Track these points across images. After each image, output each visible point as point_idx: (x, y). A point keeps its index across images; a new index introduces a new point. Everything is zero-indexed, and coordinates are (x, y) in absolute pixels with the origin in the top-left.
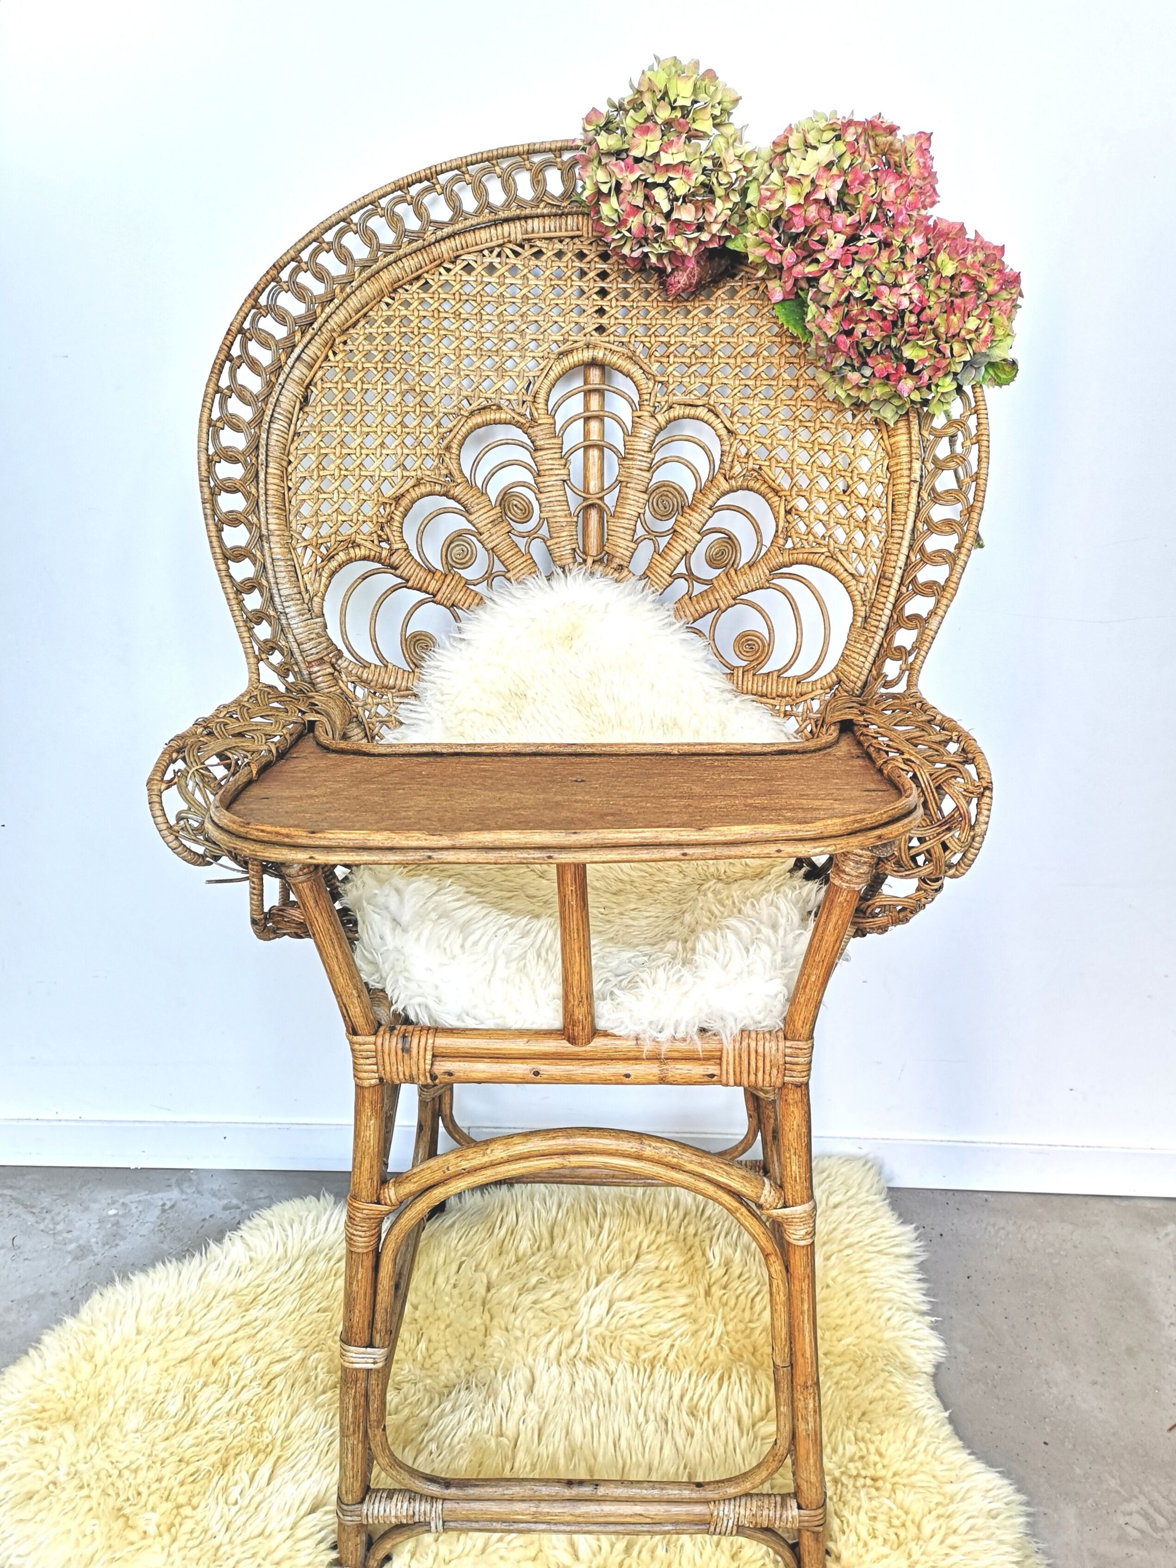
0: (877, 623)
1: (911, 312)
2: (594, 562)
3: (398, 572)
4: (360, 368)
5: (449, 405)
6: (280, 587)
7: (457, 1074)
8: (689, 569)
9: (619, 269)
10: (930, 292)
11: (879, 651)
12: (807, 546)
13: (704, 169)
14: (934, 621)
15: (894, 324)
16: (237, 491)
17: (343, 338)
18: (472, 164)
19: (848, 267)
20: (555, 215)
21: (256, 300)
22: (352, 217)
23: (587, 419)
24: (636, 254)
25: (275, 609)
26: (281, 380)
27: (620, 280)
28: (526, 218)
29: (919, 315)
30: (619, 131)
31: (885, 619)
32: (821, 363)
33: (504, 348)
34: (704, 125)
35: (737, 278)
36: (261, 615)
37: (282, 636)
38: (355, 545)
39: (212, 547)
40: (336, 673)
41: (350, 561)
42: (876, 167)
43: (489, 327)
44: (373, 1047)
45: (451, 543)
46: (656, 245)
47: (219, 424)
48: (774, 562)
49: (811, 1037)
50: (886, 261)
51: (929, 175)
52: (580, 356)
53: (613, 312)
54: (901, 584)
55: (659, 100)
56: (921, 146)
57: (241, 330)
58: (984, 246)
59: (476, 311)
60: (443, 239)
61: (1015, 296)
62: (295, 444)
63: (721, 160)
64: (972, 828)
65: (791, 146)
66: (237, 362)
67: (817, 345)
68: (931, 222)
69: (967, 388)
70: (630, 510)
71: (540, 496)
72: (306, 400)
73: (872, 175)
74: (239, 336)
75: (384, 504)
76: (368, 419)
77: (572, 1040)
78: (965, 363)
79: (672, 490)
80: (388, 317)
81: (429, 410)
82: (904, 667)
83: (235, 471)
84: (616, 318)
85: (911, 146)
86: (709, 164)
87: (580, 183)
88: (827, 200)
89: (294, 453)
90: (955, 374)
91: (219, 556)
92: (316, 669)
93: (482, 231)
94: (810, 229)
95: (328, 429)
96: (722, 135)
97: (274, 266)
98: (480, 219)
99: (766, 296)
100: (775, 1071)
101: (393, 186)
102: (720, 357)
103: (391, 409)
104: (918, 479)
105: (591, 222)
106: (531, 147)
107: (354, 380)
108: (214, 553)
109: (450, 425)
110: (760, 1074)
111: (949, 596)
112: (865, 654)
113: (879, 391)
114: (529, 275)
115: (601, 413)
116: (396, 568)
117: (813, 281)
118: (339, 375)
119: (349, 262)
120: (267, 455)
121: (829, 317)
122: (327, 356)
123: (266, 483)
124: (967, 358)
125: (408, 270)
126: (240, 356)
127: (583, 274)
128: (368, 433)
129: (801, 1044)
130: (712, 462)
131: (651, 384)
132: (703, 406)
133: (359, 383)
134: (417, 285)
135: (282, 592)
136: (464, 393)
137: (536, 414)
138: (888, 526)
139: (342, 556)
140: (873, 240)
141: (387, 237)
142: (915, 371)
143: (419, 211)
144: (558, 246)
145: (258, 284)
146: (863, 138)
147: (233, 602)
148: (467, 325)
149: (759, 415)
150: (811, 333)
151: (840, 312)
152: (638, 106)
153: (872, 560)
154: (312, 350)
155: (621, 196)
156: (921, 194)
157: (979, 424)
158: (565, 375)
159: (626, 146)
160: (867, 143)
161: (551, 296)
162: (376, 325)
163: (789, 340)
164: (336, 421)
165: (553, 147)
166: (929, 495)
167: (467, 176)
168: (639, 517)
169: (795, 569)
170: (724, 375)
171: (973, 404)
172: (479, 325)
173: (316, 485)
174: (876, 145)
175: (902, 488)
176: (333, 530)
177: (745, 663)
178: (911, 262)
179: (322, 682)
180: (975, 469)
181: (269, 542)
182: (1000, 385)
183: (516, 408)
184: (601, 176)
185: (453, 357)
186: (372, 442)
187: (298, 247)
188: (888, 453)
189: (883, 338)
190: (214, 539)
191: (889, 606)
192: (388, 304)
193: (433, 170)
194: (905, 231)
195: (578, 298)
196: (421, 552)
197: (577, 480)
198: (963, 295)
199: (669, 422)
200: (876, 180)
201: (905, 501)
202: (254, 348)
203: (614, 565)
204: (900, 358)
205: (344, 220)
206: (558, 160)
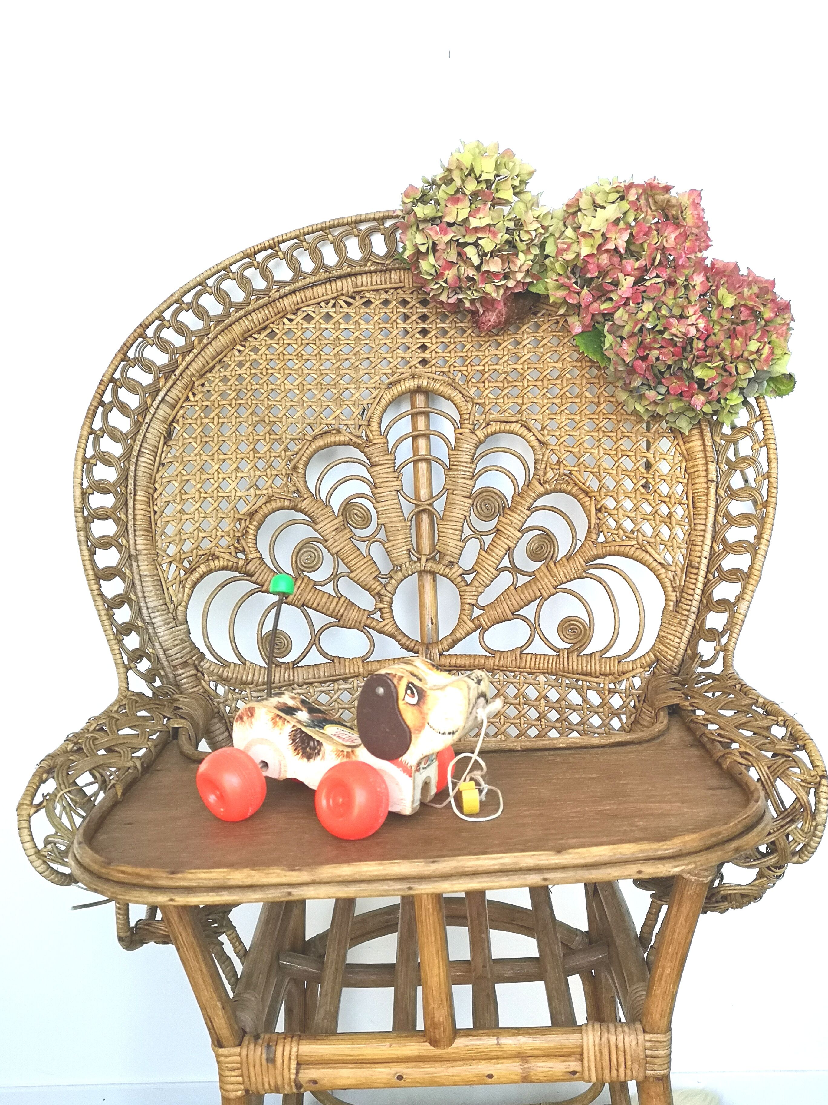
0: (688, 607)
1: (698, 339)
2: (427, 560)
3: (254, 579)
4: (216, 405)
5: (295, 432)
6: (147, 600)
7: (321, 1082)
8: (512, 562)
9: (437, 313)
10: (714, 321)
11: (692, 633)
12: (618, 540)
13: (507, 229)
14: (743, 606)
15: (684, 349)
16: (108, 518)
17: (202, 381)
18: (309, 233)
19: (638, 304)
20: (381, 271)
21: (125, 355)
22: (207, 281)
23: (415, 438)
24: (452, 301)
25: (143, 621)
26: (147, 420)
27: (438, 321)
28: (356, 275)
29: (705, 341)
30: (433, 202)
31: (695, 603)
32: (620, 383)
33: (341, 382)
34: (506, 193)
35: (539, 315)
36: (130, 627)
37: (150, 644)
38: (214, 557)
39: (85, 570)
40: (199, 674)
41: (210, 571)
42: (656, 220)
43: (328, 364)
44: (238, 1058)
45: (300, 550)
46: (469, 292)
47: (92, 461)
48: (590, 554)
49: (669, 1029)
50: (672, 297)
51: (703, 225)
52: (407, 385)
53: (434, 347)
54: (708, 572)
55: (466, 176)
56: (694, 201)
57: (112, 380)
58: (757, 281)
59: (316, 352)
60: (286, 295)
61: (788, 321)
62: (160, 474)
63: (522, 221)
64: (814, 817)
65: (581, 207)
66: (108, 407)
67: (615, 369)
68: (708, 262)
69: (751, 400)
70: (458, 514)
71: (377, 505)
72: (169, 436)
73: (653, 227)
74: (111, 385)
75: (240, 520)
76: (225, 448)
77: (434, 1043)
78: (750, 379)
79: (493, 494)
80: (240, 362)
81: (278, 437)
82: (718, 648)
83: (107, 501)
84: (436, 352)
85: (685, 201)
86: (511, 225)
87: (401, 245)
88: (616, 249)
89: (159, 482)
90: (742, 389)
91: (92, 577)
92: (180, 672)
93: (319, 287)
94: (603, 273)
95: (189, 458)
96: (521, 201)
97: (141, 325)
98: (317, 278)
99: (566, 328)
100: (636, 1066)
101: (242, 255)
102: (528, 380)
103: (244, 438)
104: (715, 479)
105: (411, 275)
106: (358, 218)
107: (211, 416)
108: (87, 575)
109: (296, 449)
110: (622, 1070)
111: (754, 582)
112: (679, 635)
113: (674, 406)
114: (360, 321)
115: (428, 432)
116: (252, 576)
117: (608, 316)
118: (198, 413)
119: (206, 318)
120: (135, 485)
121: (625, 345)
122: (188, 397)
123: (134, 509)
124: (752, 375)
125: (257, 323)
126: (112, 402)
127: (406, 317)
128: (224, 460)
129: (660, 1037)
130: (527, 469)
131: (470, 406)
132: (516, 422)
133: (216, 418)
134: (263, 335)
135: (149, 605)
136: (309, 421)
137: (370, 435)
138: (690, 520)
139: (203, 568)
140: (659, 280)
141: (238, 295)
142: (705, 388)
143: (265, 273)
144: (384, 296)
145: (127, 341)
146: (643, 197)
147: (105, 618)
148: (308, 364)
149: (566, 427)
150: (609, 359)
151: (635, 341)
152: (448, 181)
153: (678, 551)
154: (174, 393)
155: (437, 254)
156: (696, 240)
157: (765, 430)
158: (396, 400)
159: (440, 214)
160: (647, 201)
161: (379, 337)
162: (230, 369)
163: (588, 364)
164: (196, 452)
165: (377, 217)
166: (726, 492)
167: (304, 243)
168: (465, 519)
169: (608, 560)
170: (534, 394)
171: (758, 413)
172: (319, 364)
173: (179, 507)
174: (655, 202)
175: (701, 486)
176: (194, 546)
177: (569, 646)
178: (694, 297)
179: (186, 682)
180: (766, 469)
181: (137, 561)
182: (781, 396)
183: (353, 431)
184: (419, 239)
185: (298, 392)
186: (229, 467)
187: (162, 309)
188: (684, 457)
189: (675, 362)
190: (87, 563)
191: (699, 592)
192: (239, 351)
193: (276, 240)
194: (686, 272)
195: (403, 338)
196: (273, 559)
197: (408, 489)
198: (743, 322)
199: (487, 436)
200: (658, 230)
201: (704, 498)
202: (124, 395)
203: (446, 562)
204: (691, 377)
205: (200, 284)
206: (382, 227)
